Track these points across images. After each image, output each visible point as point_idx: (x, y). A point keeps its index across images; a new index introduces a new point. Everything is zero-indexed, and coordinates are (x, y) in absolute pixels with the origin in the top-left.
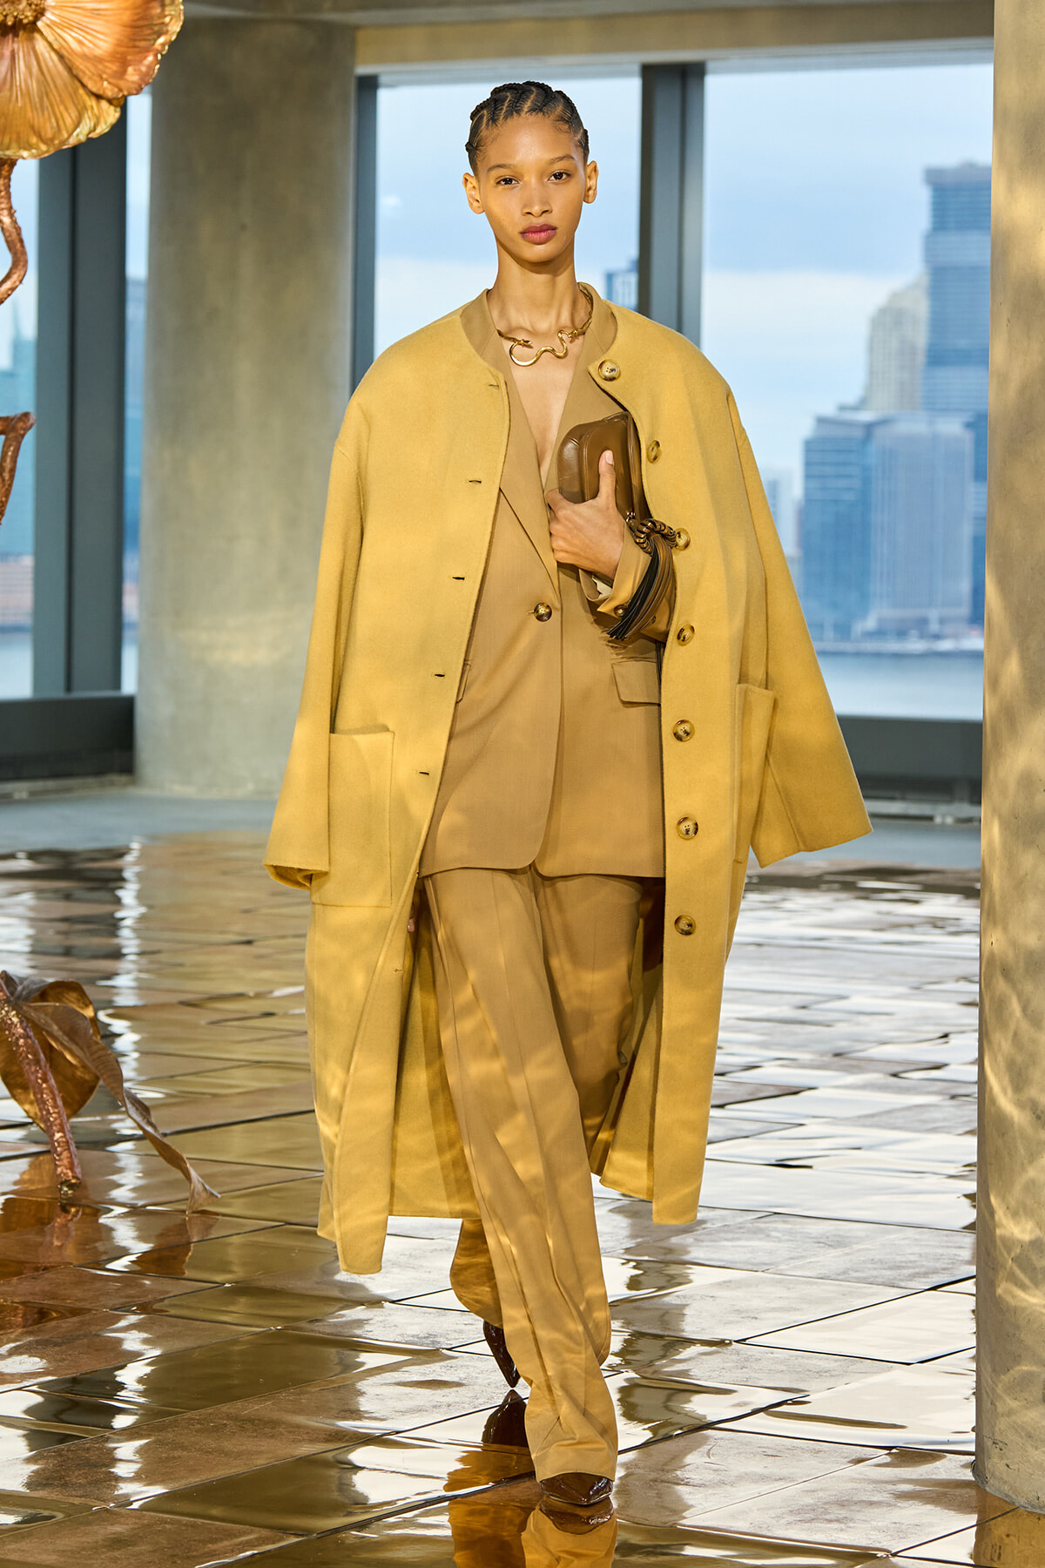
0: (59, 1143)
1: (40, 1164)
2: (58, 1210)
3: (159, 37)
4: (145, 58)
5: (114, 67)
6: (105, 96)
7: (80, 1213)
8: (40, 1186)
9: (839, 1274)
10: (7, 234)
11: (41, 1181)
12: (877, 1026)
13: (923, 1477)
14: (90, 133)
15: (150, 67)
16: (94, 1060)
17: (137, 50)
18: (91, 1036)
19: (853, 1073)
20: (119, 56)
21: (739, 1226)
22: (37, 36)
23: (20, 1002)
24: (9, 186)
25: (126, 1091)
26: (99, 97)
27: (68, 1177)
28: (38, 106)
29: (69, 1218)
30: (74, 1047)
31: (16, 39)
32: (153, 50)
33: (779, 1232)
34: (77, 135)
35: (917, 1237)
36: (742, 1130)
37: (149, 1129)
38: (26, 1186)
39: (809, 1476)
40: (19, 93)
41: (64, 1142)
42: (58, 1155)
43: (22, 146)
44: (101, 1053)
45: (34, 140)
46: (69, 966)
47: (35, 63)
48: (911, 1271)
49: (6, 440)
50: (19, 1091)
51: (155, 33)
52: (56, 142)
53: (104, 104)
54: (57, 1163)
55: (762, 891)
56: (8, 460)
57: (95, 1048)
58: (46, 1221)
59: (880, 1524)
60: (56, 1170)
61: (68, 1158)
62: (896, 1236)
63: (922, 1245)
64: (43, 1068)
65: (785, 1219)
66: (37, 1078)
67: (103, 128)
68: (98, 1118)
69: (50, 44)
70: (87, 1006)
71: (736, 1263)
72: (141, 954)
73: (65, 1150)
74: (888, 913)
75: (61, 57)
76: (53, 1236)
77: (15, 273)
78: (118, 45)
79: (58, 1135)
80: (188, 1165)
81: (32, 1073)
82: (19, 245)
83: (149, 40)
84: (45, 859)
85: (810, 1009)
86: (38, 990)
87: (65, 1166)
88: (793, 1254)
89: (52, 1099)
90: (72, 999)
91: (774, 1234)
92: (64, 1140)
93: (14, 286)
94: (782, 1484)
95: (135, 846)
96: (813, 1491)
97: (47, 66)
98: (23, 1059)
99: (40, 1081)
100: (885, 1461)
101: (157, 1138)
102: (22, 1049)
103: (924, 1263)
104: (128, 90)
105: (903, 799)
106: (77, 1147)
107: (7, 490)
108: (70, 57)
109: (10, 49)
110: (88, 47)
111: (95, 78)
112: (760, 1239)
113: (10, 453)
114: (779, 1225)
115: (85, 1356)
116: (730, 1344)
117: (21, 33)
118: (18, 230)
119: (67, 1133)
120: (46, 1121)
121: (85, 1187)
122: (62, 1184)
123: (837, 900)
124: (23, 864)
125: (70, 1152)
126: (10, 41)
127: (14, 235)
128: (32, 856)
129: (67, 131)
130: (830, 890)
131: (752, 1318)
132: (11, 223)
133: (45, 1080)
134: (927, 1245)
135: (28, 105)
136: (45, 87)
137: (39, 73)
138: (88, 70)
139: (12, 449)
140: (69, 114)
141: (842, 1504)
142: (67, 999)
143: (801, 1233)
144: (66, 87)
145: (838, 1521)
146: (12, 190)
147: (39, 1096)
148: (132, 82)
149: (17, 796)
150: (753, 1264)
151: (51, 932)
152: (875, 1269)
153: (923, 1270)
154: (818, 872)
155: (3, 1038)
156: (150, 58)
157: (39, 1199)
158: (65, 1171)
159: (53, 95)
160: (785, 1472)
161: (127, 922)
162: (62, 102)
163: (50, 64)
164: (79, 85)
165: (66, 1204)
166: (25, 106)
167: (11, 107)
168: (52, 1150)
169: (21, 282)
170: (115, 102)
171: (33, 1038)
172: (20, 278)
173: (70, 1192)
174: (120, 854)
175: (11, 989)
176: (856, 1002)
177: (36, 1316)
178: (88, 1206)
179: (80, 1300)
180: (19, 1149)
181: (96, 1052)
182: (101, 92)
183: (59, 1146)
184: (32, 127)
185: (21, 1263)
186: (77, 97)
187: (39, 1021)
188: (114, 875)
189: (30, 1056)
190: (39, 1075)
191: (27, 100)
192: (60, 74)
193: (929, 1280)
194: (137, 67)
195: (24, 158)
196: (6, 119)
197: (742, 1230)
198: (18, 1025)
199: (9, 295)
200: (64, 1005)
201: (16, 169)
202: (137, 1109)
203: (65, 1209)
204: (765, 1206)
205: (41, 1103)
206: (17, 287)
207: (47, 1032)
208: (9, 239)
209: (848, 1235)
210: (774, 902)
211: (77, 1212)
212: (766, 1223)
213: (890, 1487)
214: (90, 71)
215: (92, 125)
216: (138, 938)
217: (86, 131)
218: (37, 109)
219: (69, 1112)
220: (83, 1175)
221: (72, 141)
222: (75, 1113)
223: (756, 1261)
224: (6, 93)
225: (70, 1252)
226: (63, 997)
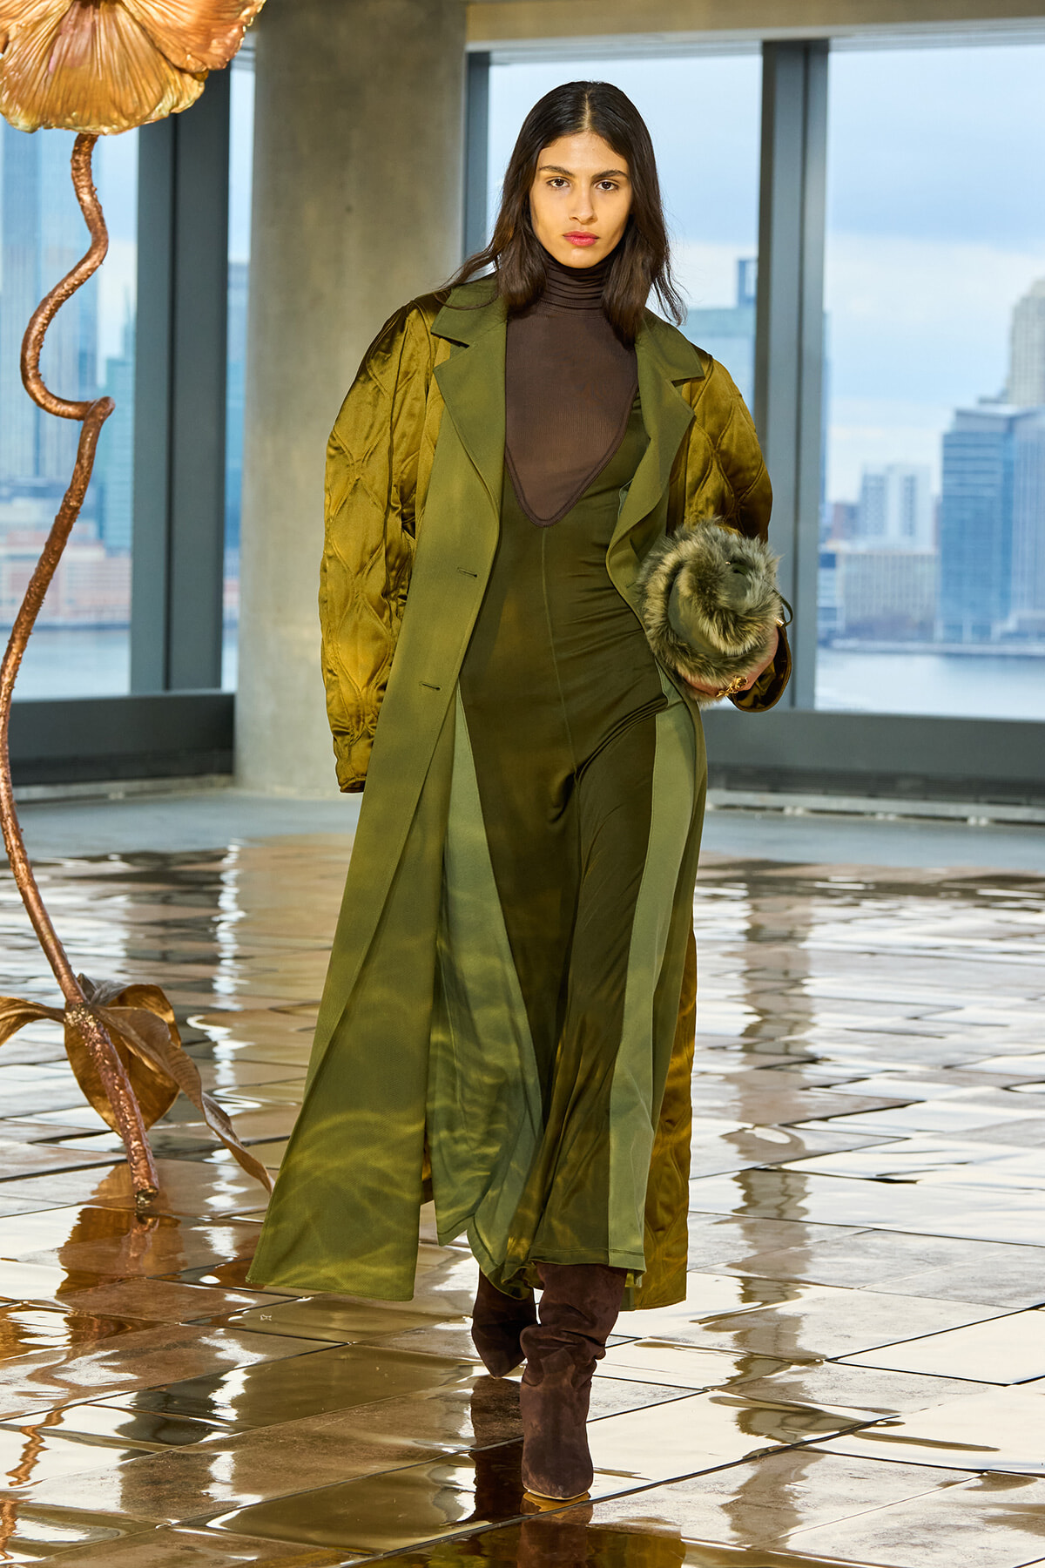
0: (135, 1151)
1: (119, 1174)
2: (134, 1221)
3: (244, 9)
4: (230, 30)
5: (198, 40)
6: (188, 70)
7: (157, 1224)
8: (118, 1196)
9: (938, 1293)
10: (88, 213)
11: (120, 1191)
12: (992, 1038)
13: (1013, 1502)
14: (173, 108)
15: (235, 40)
16: (172, 1066)
17: (222, 22)
18: (170, 1041)
19: (964, 1086)
20: (202, 28)
21: (836, 1242)
22: (118, 7)
23: (98, 1006)
24: (90, 163)
25: (205, 1099)
26: (182, 71)
27: (145, 1186)
28: (120, 80)
29: (146, 1229)
30: (152, 1053)
31: (97, 11)
32: (236, 23)
33: (877, 1248)
34: (160, 110)
35: (1020, 1254)
36: (845, 1143)
37: (228, 1137)
38: (104, 1195)
39: (896, 1499)
40: (100, 66)
41: (140, 1151)
42: (134, 1164)
43: (102, 121)
44: (179, 1059)
45: (115, 115)
46: (159, 971)
47: (116, 35)
48: (1012, 1290)
49: (85, 426)
50: (98, 1098)
51: (239, 5)
52: (138, 117)
53: (188, 78)
54: (134, 1172)
55: (877, 898)
56: (87, 446)
57: (173, 1054)
58: (125, 1231)
59: (967, 1549)
60: (133, 1179)
61: (145, 1167)
62: (998, 1253)
63: (1025, 1263)
64: (121, 1074)
65: (885, 1235)
66: (114, 1084)
67: (186, 103)
68: (179, 1127)
69: (132, 16)
70: (167, 1011)
71: (831, 1279)
72: (236, 958)
73: (142, 1159)
74: (1008, 922)
75: (143, 29)
76: (129, 1248)
77: (95, 253)
78: (202, 17)
79: (135, 1144)
80: (268, 1175)
81: (109, 1079)
82: (99, 224)
83: (235, 12)
84: (139, 861)
85: (922, 1020)
86: (114, 994)
87: (142, 1175)
88: (891, 1272)
89: (129, 1106)
90: (152, 1004)
91: (872, 1250)
92: (141, 1148)
93: (94, 266)
94: (869, 1507)
95: (233, 848)
96: (900, 1515)
97: (129, 38)
98: (100, 1064)
99: (116, 1087)
100: (975, 1484)
101: (236, 1147)
102: (98, 1054)
103: (1026, 1282)
104: (211, 64)
105: (1029, 804)
106: (155, 1157)
107: (85, 477)
108: (153, 30)
109: (91, 20)
110: (171, 19)
111: (178, 51)
112: (857, 1256)
113: (89, 439)
114: (877, 1240)
115: (154, 1370)
116: (821, 1363)
117: (102, 4)
118: (99, 209)
119: (144, 1141)
120: (123, 1128)
121: (164, 1197)
122: (138, 1193)
123: (956, 908)
124: (118, 867)
125: (147, 1161)
126: (91, 13)
127: (95, 214)
128: (126, 858)
129: (149, 106)
130: (949, 898)
131: (845, 1336)
132: (92, 201)
133: (122, 1087)
134: (1030, 1263)
135: (109, 79)
136: (127, 60)
137: (121, 46)
138: (172, 43)
139: (91, 435)
140: (152, 89)
141: (929, 1528)
142: (147, 1003)
143: (900, 1249)
144: (149, 62)
145: (923, 1545)
146: (92, 167)
147: (116, 1103)
148: (217, 55)
149: (112, 797)
150: (852, 1282)
151: (141, 936)
152: (976, 1287)
153: (1024, 1289)
154: (938, 879)
155: (81, 1043)
156: (235, 31)
157: (118, 1210)
158: (141, 1180)
159: (136, 70)
160: (871, 1495)
161: (222, 926)
162: (144, 75)
163: (132, 36)
164: (161, 58)
165: (144, 1214)
166: (106, 81)
167: (92, 81)
168: (129, 1159)
169: (101, 262)
170: (199, 76)
171: (110, 1044)
172: (101, 258)
173: (147, 1202)
174: (219, 856)
175: (88, 993)
176: (971, 1013)
177: (113, 1328)
178: (169, 1218)
179: (153, 1312)
180: (97, 1158)
181: (175, 1058)
182: (184, 66)
183: (136, 1155)
184: (114, 102)
185: (98, 1275)
186: (158, 69)
187: (116, 1025)
188: (212, 878)
189: (107, 1062)
190: (117, 1082)
191: (108, 72)
192: (141, 45)
193: (1031, 1299)
194: (221, 40)
195: (104, 134)
196: (86, 93)
197: (839, 1247)
198: (95, 1030)
199: (89, 276)
200: (143, 1009)
201: (96, 144)
202: (216, 1117)
203: (141, 1220)
204: (863, 1222)
205: (117, 1110)
206: (97, 267)
207: (125, 1037)
208: (90, 218)
209: (949, 1252)
210: (889, 909)
211: (154, 1222)
212: (864, 1239)
213: (980, 1511)
214: (174, 45)
215: (175, 99)
216: (238, 943)
217: (168, 106)
218: (118, 83)
219: (148, 1120)
220: (161, 1187)
221: (155, 116)
222: (154, 1121)
223: (850, 1278)
224: (86, 66)
225: (148, 1263)
226: (143, 1001)
